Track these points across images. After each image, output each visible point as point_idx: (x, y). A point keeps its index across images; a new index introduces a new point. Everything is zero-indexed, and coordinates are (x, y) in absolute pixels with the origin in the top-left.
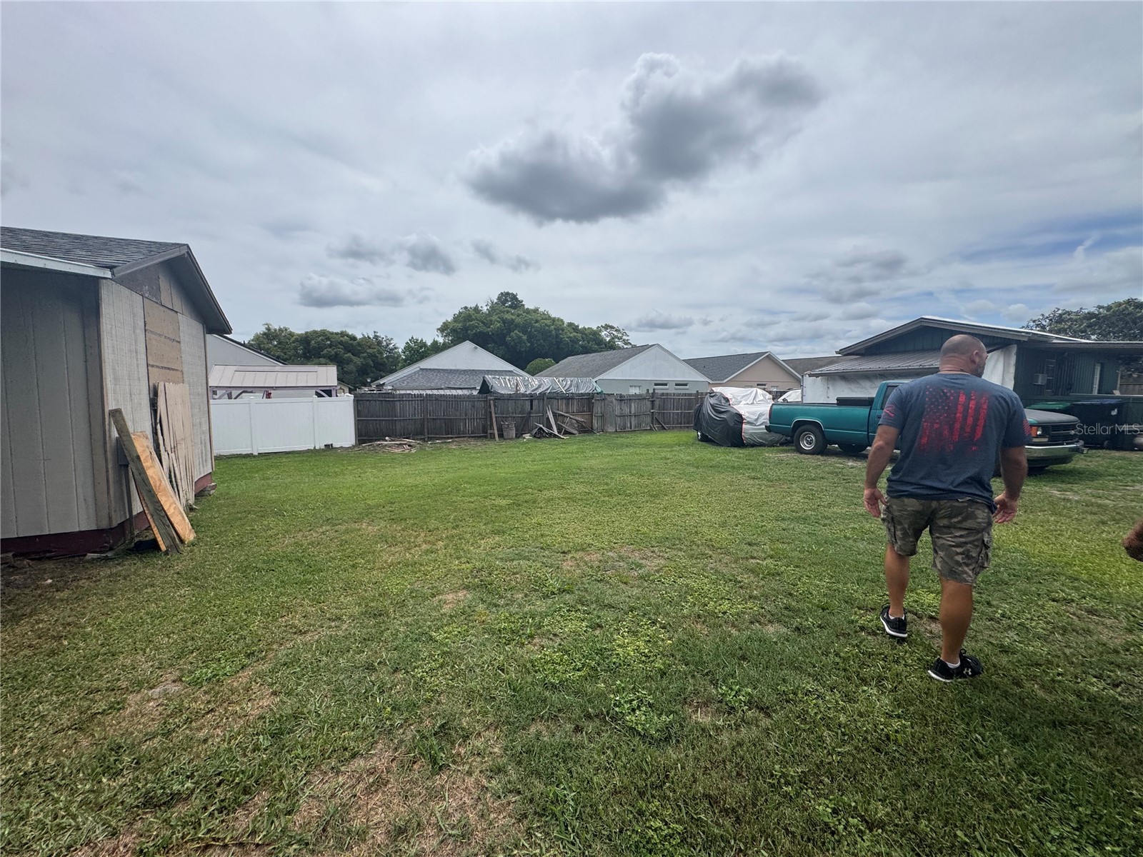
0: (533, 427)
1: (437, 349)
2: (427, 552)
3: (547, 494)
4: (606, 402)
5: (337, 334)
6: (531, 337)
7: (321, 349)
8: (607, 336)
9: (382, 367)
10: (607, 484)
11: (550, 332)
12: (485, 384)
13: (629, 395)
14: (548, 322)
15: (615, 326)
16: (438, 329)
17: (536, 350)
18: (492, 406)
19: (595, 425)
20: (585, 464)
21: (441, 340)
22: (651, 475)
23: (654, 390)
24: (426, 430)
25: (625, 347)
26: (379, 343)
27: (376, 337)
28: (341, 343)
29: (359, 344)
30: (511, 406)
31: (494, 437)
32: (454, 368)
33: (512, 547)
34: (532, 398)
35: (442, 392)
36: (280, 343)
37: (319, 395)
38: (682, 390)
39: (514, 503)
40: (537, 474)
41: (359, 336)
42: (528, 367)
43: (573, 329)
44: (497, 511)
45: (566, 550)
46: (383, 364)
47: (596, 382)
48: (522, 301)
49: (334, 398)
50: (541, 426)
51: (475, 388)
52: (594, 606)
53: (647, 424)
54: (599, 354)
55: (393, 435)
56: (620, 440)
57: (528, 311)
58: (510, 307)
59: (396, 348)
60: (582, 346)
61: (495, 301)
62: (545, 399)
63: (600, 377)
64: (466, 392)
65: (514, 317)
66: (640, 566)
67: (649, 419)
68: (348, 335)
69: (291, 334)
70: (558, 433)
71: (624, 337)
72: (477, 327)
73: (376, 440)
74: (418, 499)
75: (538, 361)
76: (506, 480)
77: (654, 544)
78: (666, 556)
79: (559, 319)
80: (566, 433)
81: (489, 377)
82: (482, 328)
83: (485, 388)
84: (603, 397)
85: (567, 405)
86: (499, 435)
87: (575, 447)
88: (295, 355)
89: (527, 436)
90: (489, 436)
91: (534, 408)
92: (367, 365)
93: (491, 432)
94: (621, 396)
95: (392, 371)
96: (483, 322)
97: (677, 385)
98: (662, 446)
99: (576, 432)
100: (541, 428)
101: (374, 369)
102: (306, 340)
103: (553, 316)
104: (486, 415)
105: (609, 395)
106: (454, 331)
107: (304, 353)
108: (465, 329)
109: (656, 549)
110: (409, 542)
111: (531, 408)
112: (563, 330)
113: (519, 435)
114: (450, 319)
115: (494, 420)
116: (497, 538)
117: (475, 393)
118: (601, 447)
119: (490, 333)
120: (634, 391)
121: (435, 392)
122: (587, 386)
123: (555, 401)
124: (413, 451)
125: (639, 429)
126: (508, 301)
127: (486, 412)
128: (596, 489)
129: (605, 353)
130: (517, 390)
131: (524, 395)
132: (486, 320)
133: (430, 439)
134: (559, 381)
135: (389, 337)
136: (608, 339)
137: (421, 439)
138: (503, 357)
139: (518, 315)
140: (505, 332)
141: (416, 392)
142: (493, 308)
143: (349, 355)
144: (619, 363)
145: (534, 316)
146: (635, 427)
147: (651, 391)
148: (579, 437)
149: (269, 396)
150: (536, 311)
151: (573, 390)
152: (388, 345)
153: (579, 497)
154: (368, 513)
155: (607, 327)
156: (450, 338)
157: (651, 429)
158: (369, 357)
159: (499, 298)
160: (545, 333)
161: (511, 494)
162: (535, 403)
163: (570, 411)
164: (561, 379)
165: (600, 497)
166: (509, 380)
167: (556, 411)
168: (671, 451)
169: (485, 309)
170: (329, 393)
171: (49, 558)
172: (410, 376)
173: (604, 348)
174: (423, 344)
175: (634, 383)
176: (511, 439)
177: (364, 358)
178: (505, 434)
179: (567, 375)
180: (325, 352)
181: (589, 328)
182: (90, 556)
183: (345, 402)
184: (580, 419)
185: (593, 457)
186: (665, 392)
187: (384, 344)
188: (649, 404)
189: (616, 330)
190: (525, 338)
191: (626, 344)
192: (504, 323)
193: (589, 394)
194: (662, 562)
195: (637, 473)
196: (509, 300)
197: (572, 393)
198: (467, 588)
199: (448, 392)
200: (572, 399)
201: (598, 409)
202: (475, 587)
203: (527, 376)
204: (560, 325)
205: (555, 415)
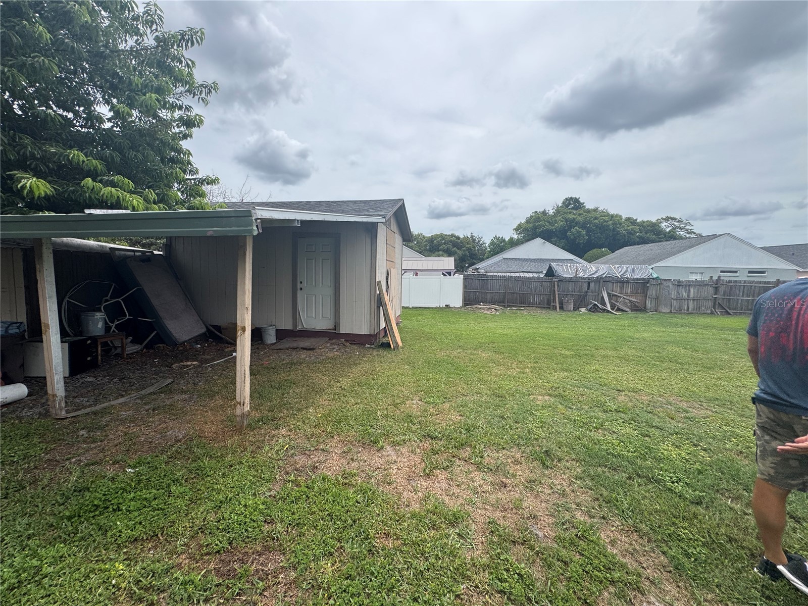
0: (588, 303)
1: (513, 244)
2: (520, 372)
3: (603, 352)
4: (662, 286)
5: (449, 236)
6: (589, 231)
7: (439, 245)
8: (668, 227)
9: (474, 257)
10: (658, 352)
11: (608, 226)
12: (550, 268)
13: (689, 281)
14: (606, 218)
15: (677, 217)
16: (514, 229)
17: (593, 241)
18: (556, 286)
19: (649, 305)
20: (638, 335)
21: (515, 237)
22: (707, 352)
23: (719, 277)
24: (506, 300)
25: (688, 236)
26: (474, 240)
27: (472, 237)
28: (451, 241)
29: (461, 242)
30: (571, 286)
31: (556, 308)
32: (527, 258)
33: (578, 380)
34: (589, 281)
35: (518, 275)
36: (417, 243)
37: (445, 275)
38: (756, 278)
39: (576, 355)
40: (594, 337)
41: (462, 237)
42: (586, 255)
43: (631, 222)
44: (564, 358)
45: (621, 389)
46: (475, 255)
47: (652, 268)
48: (584, 203)
49: (452, 277)
50: (596, 303)
51: (542, 272)
52: (644, 424)
53: (707, 309)
54: (657, 244)
55: (485, 302)
56: (674, 320)
57: (589, 211)
58: (573, 208)
59: (484, 244)
60: (639, 237)
61: (560, 205)
62: (601, 281)
63: (658, 264)
64: (535, 275)
65: (575, 217)
66: (687, 412)
67: (710, 304)
68: (455, 236)
69: (424, 237)
70: (611, 309)
71: (687, 227)
72: (544, 226)
73: (474, 304)
74: (508, 342)
75: (595, 251)
76: (569, 338)
77: (702, 400)
78: (714, 410)
79: (617, 216)
80: (619, 310)
81: (554, 265)
82: (548, 227)
83: (550, 272)
84: (659, 282)
85: (622, 287)
86: (559, 307)
87: (627, 322)
88: (425, 250)
89: (583, 310)
90: (552, 308)
91: (591, 288)
92: (465, 255)
93: (554, 304)
94: (679, 281)
95: (482, 260)
96: (549, 222)
97: (749, 272)
98: (723, 329)
99: (628, 310)
100: (595, 305)
101: (469, 258)
102: (431, 240)
103: (612, 213)
104: (550, 292)
105: (665, 280)
106: (526, 230)
107: (430, 249)
108: (535, 228)
109: (705, 405)
110: (508, 366)
111: (588, 289)
112: (620, 224)
113: (576, 308)
114: (523, 221)
115: (557, 296)
116: (566, 374)
117: (542, 276)
118: (654, 324)
119: (554, 230)
120: (693, 278)
121: (513, 274)
122: (642, 272)
123: (611, 284)
124: (498, 313)
125: (698, 311)
126: (571, 204)
127: (550, 289)
128: (648, 354)
129: (664, 243)
130: (576, 274)
131: (582, 278)
132: (551, 220)
133: (509, 306)
134: (615, 268)
135: (480, 236)
136: (668, 230)
137: (502, 306)
138: (563, 248)
139: (580, 215)
140: (566, 228)
141: (500, 274)
142: (558, 211)
143: (455, 249)
144: (680, 251)
145: (593, 214)
146: (693, 310)
147: (715, 278)
148: (631, 314)
149: (417, 274)
150: (596, 210)
151: (628, 275)
152: (479, 242)
153: (631, 358)
154: (480, 346)
155: (667, 219)
156: (522, 235)
157: (712, 313)
158: (467, 250)
159: (564, 203)
160: (602, 228)
161: (574, 348)
162: (592, 285)
163: (624, 292)
164: (617, 266)
165: (651, 361)
166: (570, 266)
167: (610, 292)
168: (734, 334)
169: (551, 212)
170: (449, 274)
171: (354, 344)
172: (496, 263)
173: (663, 238)
174: (504, 241)
175: (693, 270)
176: (570, 311)
177: (464, 250)
178: (564, 306)
179: (622, 263)
180: (441, 247)
181: (647, 221)
182: (367, 345)
183: (459, 279)
184: (633, 300)
185: (645, 331)
186: (733, 279)
187: (477, 241)
188: (711, 290)
189: (679, 221)
190: (584, 232)
191: (689, 233)
192: (566, 222)
193: (644, 279)
194: (710, 413)
195: (691, 348)
196: (573, 204)
197: (626, 278)
198: (550, 395)
199: (522, 275)
200: (627, 282)
201: (652, 292)
202: (555, 396)
203: (586, 263)
204: (618, 220)
205: (609, 295)
